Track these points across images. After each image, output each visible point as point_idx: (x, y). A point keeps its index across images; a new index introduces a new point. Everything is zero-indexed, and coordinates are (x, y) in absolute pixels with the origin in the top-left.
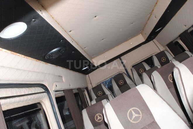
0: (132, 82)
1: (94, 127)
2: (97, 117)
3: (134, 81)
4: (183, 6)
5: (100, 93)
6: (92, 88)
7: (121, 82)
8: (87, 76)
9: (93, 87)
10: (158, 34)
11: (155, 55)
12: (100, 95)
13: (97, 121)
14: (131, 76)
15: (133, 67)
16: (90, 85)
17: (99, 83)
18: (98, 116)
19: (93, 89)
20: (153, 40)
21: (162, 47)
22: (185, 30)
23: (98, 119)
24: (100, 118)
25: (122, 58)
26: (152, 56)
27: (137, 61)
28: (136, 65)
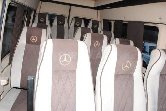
0: (68, 27)
1: (26, 43)
2: (32, 38)
3: (69, 27)
4: (134, 6)
5: (42, 20)
6: (38, 12)
7: (61, 22)
8: (41, 2)
9: (40, 13)
10: (104, 9)
11: (93, 20)
12: (42, 21)
13: (31, 40)
14: (69, 23)
15: (75, 17)
16: (39, 10)
17: (46, 13)
18: (34, 37)
19: (39, 14)
20: (98, 10)
21: (100, 18)
22: (122, 20)
23: (33, 39)
24: (34, 40)
25: (72, 7)
26: (90, 19)
27: (80, 16)
28: (77, 18)
